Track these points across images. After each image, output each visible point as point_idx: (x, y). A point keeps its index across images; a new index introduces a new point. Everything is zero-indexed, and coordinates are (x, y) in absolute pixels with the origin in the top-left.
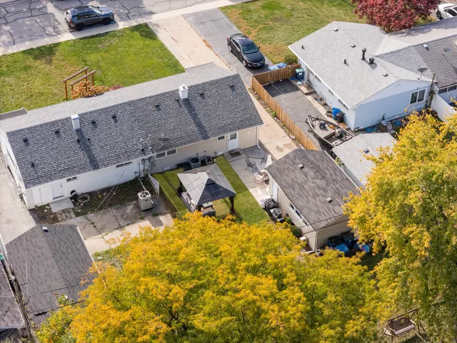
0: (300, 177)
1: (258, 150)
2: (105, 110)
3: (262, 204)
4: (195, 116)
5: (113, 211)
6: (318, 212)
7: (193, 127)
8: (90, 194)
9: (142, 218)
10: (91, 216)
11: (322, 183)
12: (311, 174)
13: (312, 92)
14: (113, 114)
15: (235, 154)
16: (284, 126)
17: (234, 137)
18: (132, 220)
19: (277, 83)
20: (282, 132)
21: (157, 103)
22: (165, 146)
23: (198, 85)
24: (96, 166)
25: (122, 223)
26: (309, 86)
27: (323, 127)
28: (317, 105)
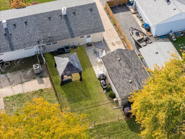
0: (117, 65)
1: (102, 44)
2: (22, 19)
3: (97, 76)
4: (69, 25)
5: (20, 73)
6: (124, 88)
7: (67, 31)
8: (11, 62)
9: (34, 78)
10: (9, 74)
11: (128, 71)
12: (124, 64)
13: (136, 12)
14: (25, 21)
15: (89, 45)
16: (118, 31)
17: (89, 37)
18: (28, 79)
19: (119, 6)
20: (116, 35)
21: (49, 16)
22: (50, 40)
23: (73, 8)
24: (12, 49)
25: (23, 80)
26: (136, 9)
27: (137, 34)
28: (138, 20)
